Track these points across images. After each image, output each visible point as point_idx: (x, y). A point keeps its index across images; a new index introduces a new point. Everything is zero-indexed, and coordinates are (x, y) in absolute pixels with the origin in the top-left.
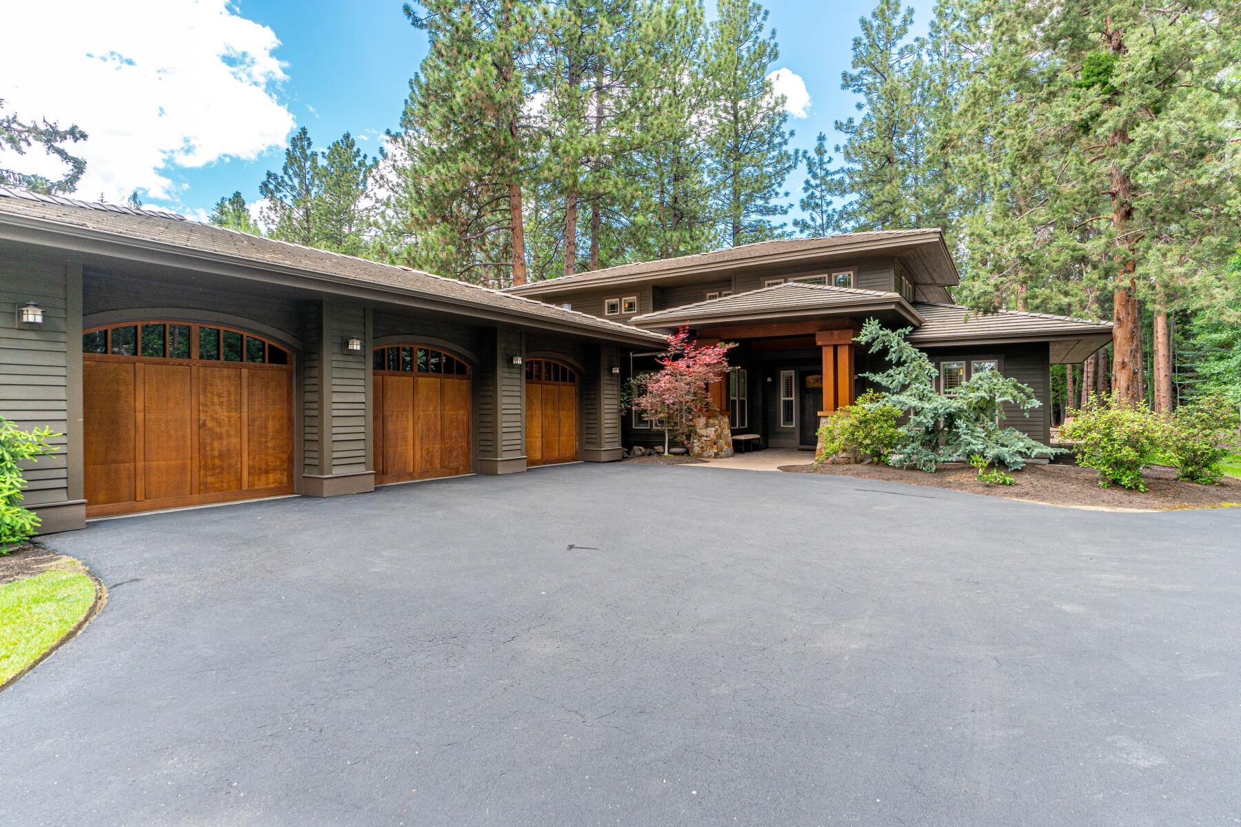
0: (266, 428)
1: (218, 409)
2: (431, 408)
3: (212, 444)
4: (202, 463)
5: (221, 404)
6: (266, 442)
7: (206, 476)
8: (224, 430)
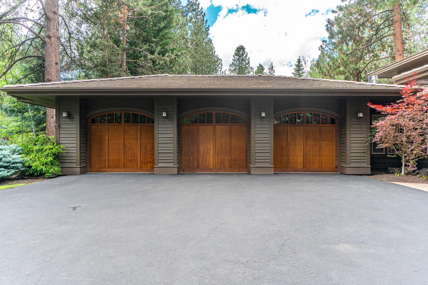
0: (147, 147)
1: (130, 140)
2: (224, 140)
3: (128, 152)
4: (125, 158)
5: (131, 139)
6: (147, 152)
7: (126, 163)
8: (132, 147)
